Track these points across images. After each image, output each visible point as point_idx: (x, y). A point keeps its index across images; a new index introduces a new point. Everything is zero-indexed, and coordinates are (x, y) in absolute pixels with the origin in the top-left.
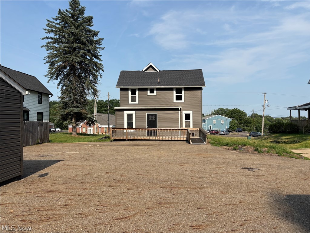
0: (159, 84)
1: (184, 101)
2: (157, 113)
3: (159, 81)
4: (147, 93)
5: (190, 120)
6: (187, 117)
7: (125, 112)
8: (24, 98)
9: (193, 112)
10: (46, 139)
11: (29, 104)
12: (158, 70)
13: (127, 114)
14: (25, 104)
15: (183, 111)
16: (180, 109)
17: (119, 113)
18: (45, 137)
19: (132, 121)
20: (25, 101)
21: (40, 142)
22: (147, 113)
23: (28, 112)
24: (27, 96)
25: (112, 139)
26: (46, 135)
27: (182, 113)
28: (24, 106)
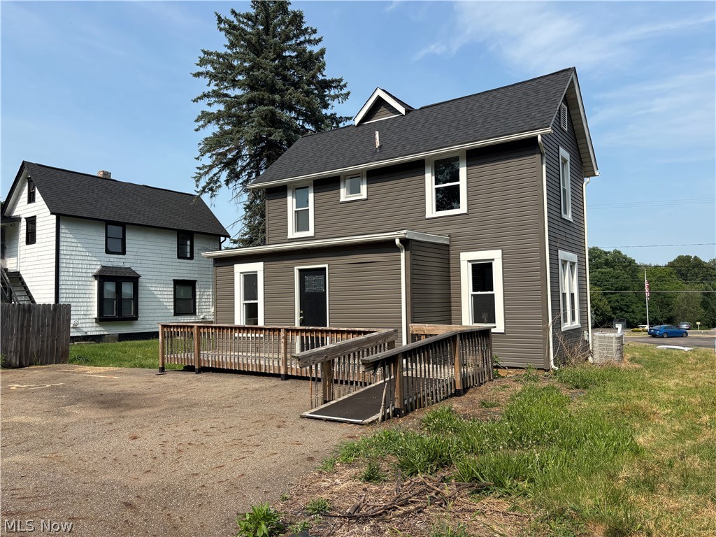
0: (377, 154)
1: (465, 211)
2: (326, 266)
3: (378, 145)
4: (339, 197)
5: (492, 290)
6: (482, 274)
7: (236, 266)
8: (127, 245)
9: (503, 255)
10: (52, 354)
11: (144, 262)
12: (402, 110)
13: (241, 273)
14: (130, 261)
15: (461, 254)
16: (397, 241)
17: (223, 270)
18: (47, 347)
19: (256, 299)
20: (131, 253)
21: (18, 363)
22: (296, 268)
23: (134, 279)
24: (136, 242)
25: (163, 363)
26: (49, 342)
27: (460, 263)
28: (127, 265)
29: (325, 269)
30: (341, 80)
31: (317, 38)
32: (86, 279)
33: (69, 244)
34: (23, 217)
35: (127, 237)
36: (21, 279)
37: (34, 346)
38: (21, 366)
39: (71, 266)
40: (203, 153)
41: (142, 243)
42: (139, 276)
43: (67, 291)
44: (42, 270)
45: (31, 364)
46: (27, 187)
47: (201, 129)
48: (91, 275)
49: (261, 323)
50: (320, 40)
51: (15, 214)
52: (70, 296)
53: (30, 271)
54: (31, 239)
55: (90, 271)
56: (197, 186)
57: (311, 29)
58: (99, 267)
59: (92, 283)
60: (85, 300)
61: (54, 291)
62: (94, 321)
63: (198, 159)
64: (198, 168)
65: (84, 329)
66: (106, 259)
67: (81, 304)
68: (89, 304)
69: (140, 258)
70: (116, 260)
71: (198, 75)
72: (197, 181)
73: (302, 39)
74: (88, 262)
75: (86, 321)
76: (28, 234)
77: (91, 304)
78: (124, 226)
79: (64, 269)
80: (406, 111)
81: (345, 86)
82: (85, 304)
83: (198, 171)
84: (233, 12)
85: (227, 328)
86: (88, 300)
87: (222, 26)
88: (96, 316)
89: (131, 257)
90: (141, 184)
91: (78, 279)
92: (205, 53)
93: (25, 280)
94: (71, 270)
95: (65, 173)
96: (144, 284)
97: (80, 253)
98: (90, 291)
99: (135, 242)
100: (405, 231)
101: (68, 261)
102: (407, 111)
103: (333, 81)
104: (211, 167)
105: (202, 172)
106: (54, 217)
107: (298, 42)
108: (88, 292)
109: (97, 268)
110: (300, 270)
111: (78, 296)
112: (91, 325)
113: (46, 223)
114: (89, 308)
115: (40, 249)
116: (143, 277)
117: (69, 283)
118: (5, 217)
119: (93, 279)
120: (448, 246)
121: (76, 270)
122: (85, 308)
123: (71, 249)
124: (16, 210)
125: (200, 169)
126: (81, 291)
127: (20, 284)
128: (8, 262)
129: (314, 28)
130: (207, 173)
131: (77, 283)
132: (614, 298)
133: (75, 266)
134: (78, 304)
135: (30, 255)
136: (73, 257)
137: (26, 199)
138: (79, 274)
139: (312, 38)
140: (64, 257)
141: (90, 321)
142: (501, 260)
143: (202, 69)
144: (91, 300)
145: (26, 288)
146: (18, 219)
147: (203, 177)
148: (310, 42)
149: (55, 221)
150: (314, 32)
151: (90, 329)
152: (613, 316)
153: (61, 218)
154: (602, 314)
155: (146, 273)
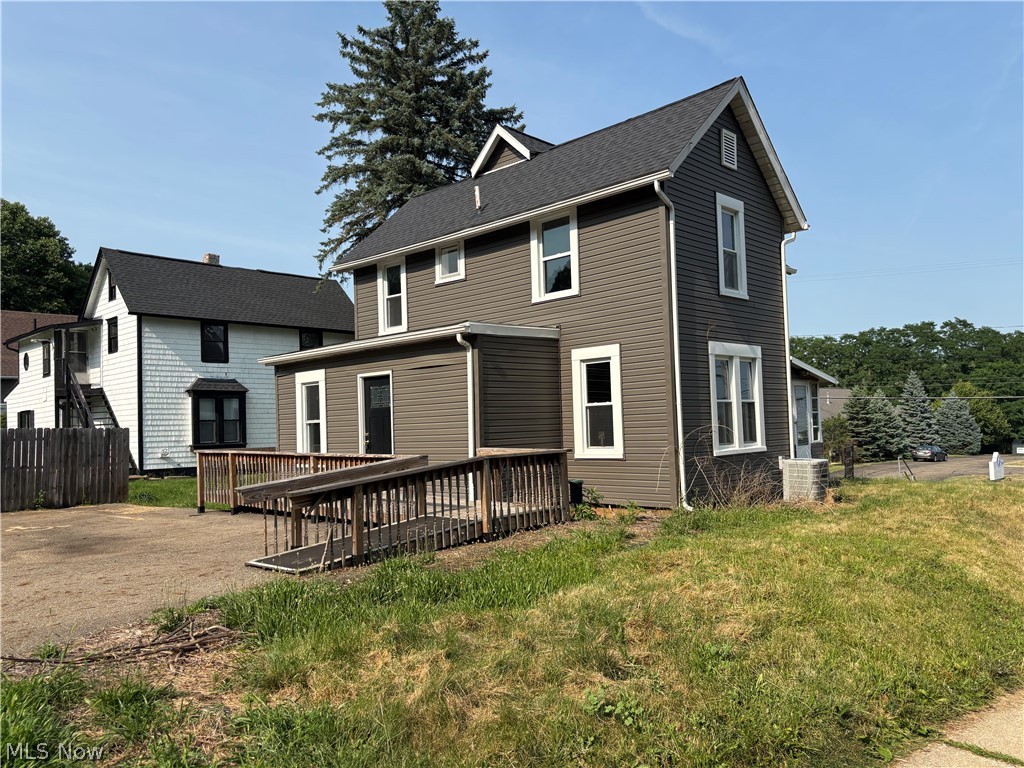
0: (483, 214)
1: (577, 292)
2: (390, 372)
4: (434, 277)
5: (610, 400)
7: (297, 375)
8: (230, 350)
9: (621, 351)
10: (106, 491)
11: (254, 371)
12: (526, 153)
13: (303, 384)
14: (235, 370)
15: (573, 351)
16: (459, 338)
17: (284, 380)
18: (99, 482)
19: (318, 418)
20: (236, 360)
21: (61, 502)
22: (359, 376)
23: (241, 395)
24: (243, 346)
25: (202, 502)
26: (102, 476)
27: (571, 364)
28: (231, 377)
29: (388, 376)
30: (513, 109)
31: (481, 53)
32: (178, 396)
33: (154, 351)
34: (105, 318)
35: (230, 340)
36: (104, 397)
37: (83, 480)
38: (65, 506)
39: (158, 379)
40: (330, 222)
41: (251, 346)
42: (246, 391)
43: (154, 412)
44: (125, 386)
45: (78, 504)
46: (107, 281)
47: (324, 191)
48: (183, 390)
49: (324, 451)
50: (485, 55)
51: (96, 315)
52: (157, 417)
53: (113, 388)
54: (113, 347)
55: (182, 385)
56: (321, 268)
57: (470, 41)
58: (193, 380)
59: (185, 401)
60: (176, 423)
61: (136, 412)
62: (189, 449)
63: (324, 231)
64: (322, 244)
65: (176, 460)
66: (202, 369)
67: (172, 428)
68: (181, 428)
69: (248, 366)
70: (215, 370)
71: (320, 118)
72: (321, 261)
73: (460, 56)
74: (179, 374)
75: (178, 449)
76: (110, 340)
77: (184, 428)
78: (226, 325)
79: (148, 384)
80: (531, 154)
81: (520, 116)
82: (177, 428)
83: (323, 248)
84: (361, 30)
85: (288, 457)
86: (181, 423)
87: (349, 49)
88: (191, 444)
89: (236, 365)
90: (255, 268)
91: (167, 395)
92: (331, 87)
93: (109, 398)
94: (157, 384)
95: (154, 260)
96: (255, 401)
97: (168, 363)
98: (183, 412)
99: (240, 345)
100: (467, 324)
101: (153, 373)
102: (533, 155)
103: (505, 111)
104: (340, 242)
105: (327, 248)
106: (135, 317)
107: (455, 60)
108: (180, 412)
109: (190, 380)
110: (365, 379)
111: (168, 417)
112: (184, 455)
113: (128, 325)
114: (183, 433)
115: (123, 359)
116: (251, 391)
117: (155, 401)
118: (85, 319)
119: (186, 395)
120: (557, 340)
121: (163, 385)
122: (177, 433)
123: (157, 357)
124: (98, 310)
125: (325, 244)
126: (171, 412)
127: (104, 404)
128: (91, 377)
129: (474, 40)
130: (334, 250)
131: (165, 401)
132: (1014, 407)
133: (162, 379)
134: (168, 428)
135: (112, 367)
136: (159, 368)
137: (107, 296)
138: (168, 390)
139: (474, 52)
140: (148, 368)
141: (183, 449)
142: (618, 357)
143: (324, 111)
144: (184, 423)
145: (109, 408)
146: (100, 321)
147: (329, 255)
148: (471, 59)
149: (135, 323)
150: (476, 44)
151: (183, 460)
152: (1014, 435)
153: (143, 318)
154: (995, 432)
155: (256, 386)
